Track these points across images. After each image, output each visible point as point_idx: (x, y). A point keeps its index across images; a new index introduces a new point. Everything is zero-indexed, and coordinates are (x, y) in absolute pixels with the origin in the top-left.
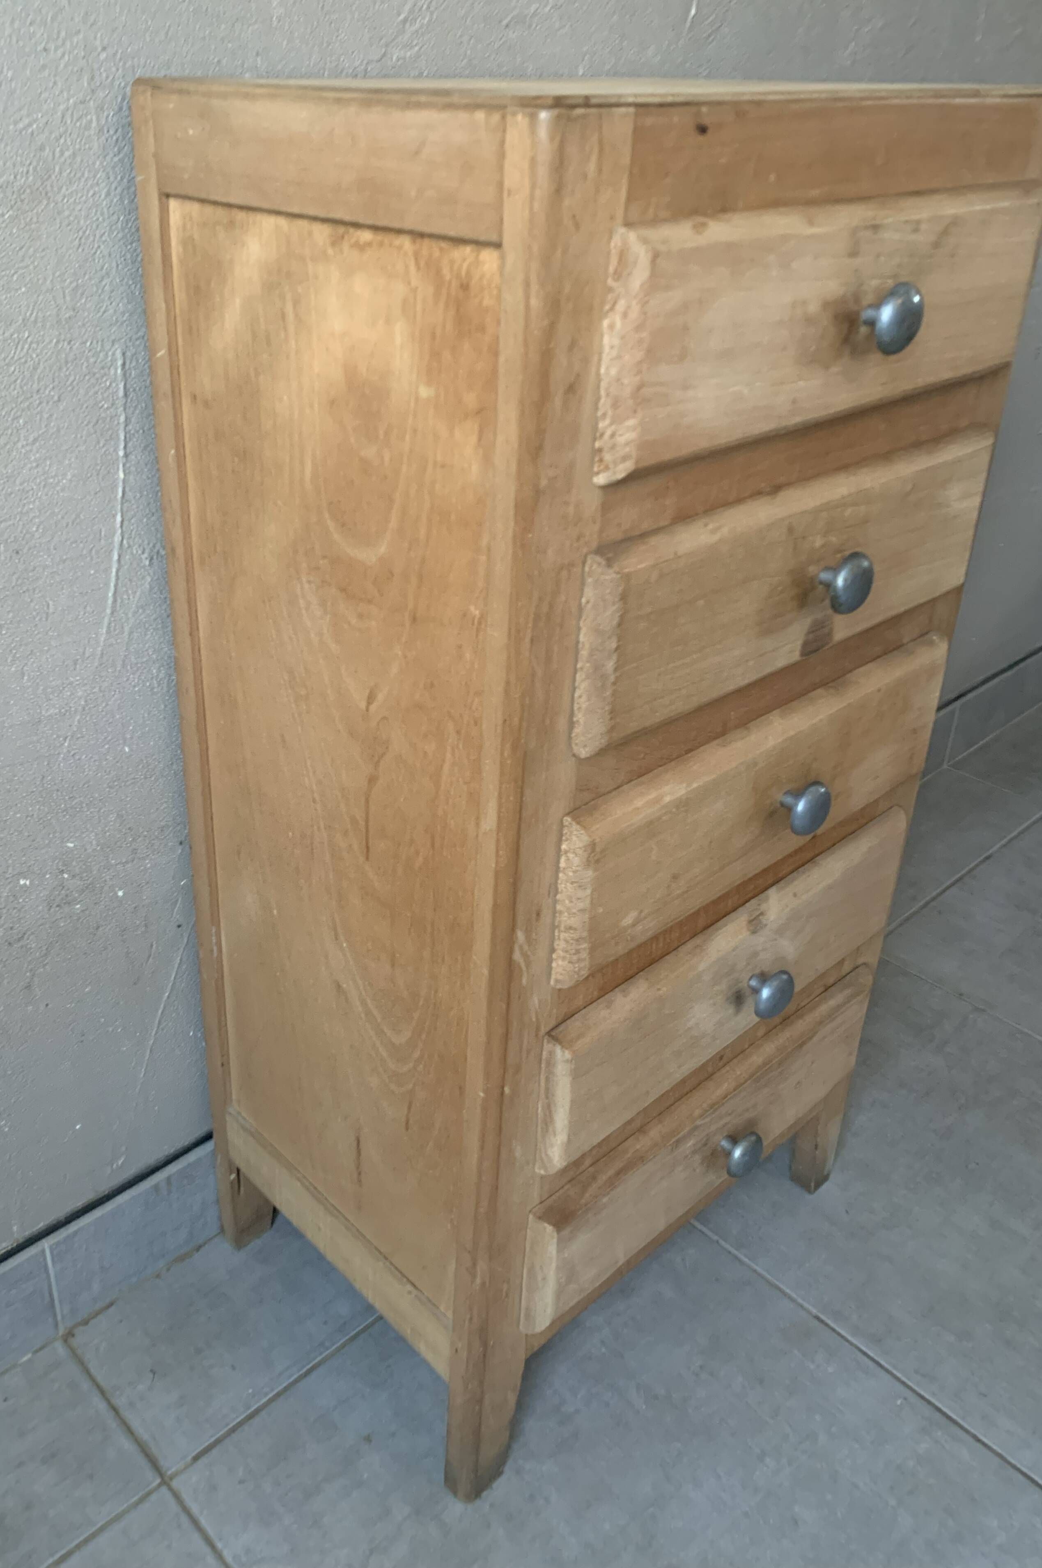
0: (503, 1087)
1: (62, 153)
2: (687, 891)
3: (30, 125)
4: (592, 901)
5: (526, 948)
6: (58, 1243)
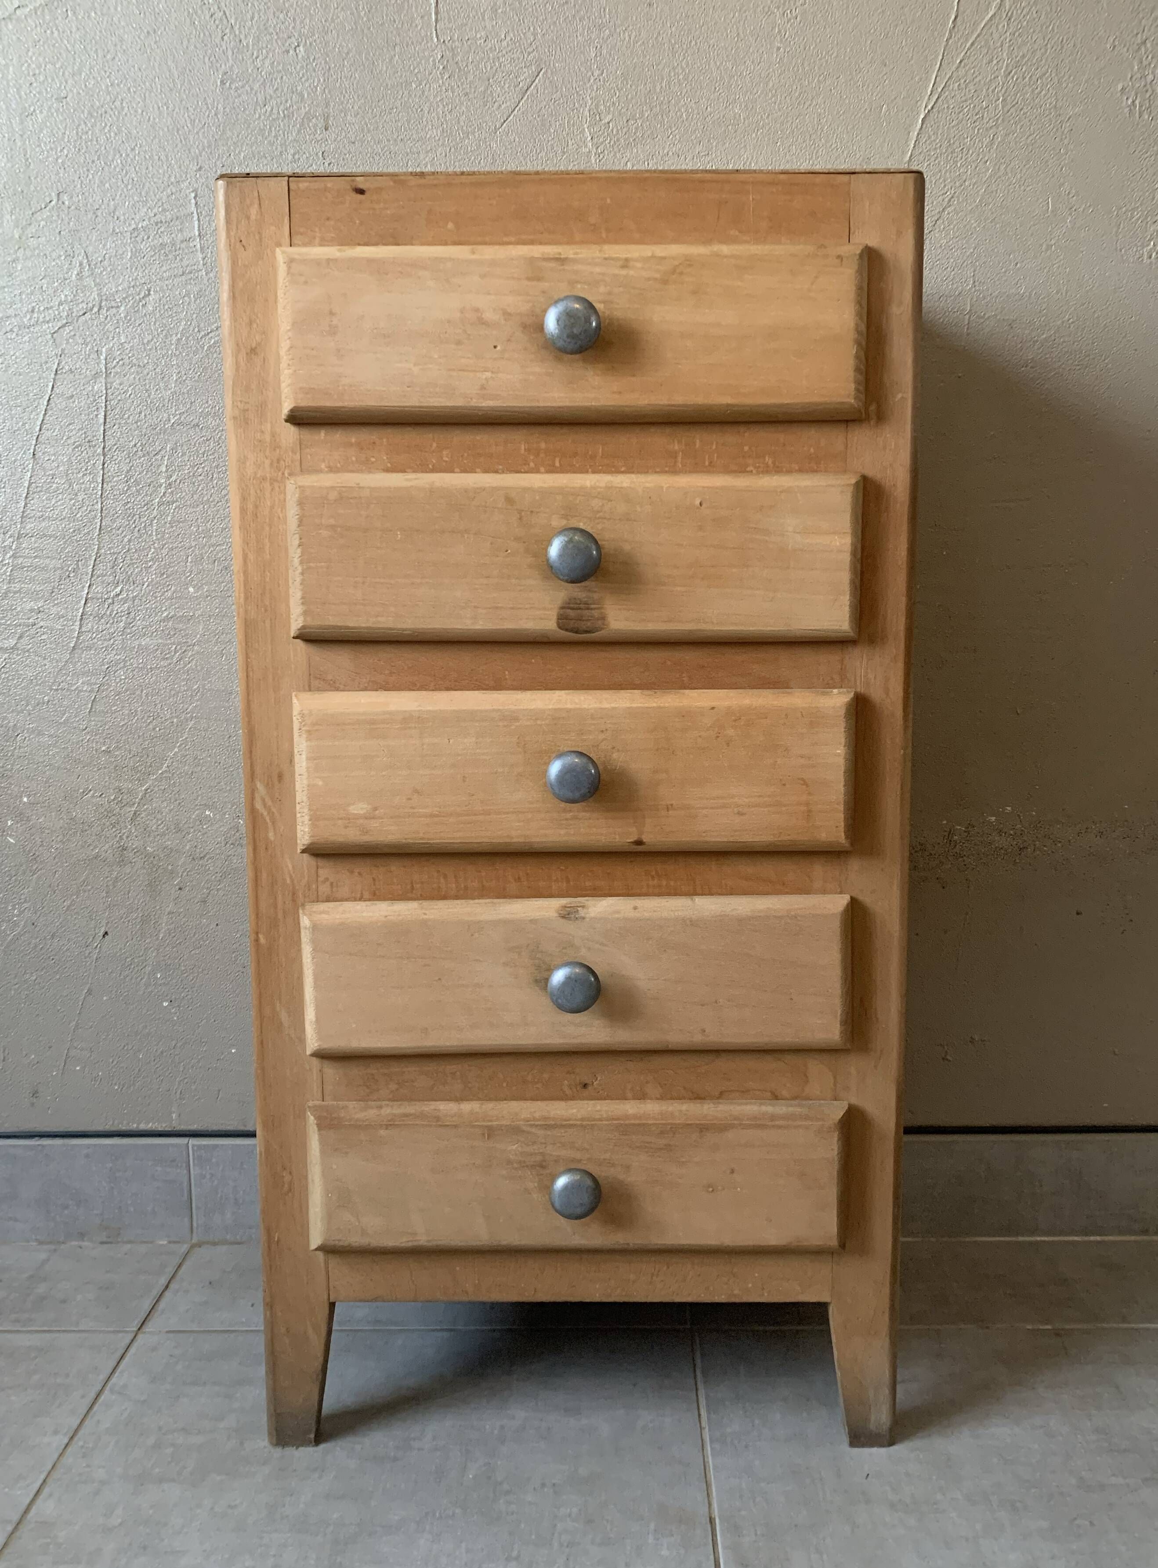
0: (258, 935)
2: (437, 815)
4: (308, 768)
5: (270, 803)
6: (200, 1147)
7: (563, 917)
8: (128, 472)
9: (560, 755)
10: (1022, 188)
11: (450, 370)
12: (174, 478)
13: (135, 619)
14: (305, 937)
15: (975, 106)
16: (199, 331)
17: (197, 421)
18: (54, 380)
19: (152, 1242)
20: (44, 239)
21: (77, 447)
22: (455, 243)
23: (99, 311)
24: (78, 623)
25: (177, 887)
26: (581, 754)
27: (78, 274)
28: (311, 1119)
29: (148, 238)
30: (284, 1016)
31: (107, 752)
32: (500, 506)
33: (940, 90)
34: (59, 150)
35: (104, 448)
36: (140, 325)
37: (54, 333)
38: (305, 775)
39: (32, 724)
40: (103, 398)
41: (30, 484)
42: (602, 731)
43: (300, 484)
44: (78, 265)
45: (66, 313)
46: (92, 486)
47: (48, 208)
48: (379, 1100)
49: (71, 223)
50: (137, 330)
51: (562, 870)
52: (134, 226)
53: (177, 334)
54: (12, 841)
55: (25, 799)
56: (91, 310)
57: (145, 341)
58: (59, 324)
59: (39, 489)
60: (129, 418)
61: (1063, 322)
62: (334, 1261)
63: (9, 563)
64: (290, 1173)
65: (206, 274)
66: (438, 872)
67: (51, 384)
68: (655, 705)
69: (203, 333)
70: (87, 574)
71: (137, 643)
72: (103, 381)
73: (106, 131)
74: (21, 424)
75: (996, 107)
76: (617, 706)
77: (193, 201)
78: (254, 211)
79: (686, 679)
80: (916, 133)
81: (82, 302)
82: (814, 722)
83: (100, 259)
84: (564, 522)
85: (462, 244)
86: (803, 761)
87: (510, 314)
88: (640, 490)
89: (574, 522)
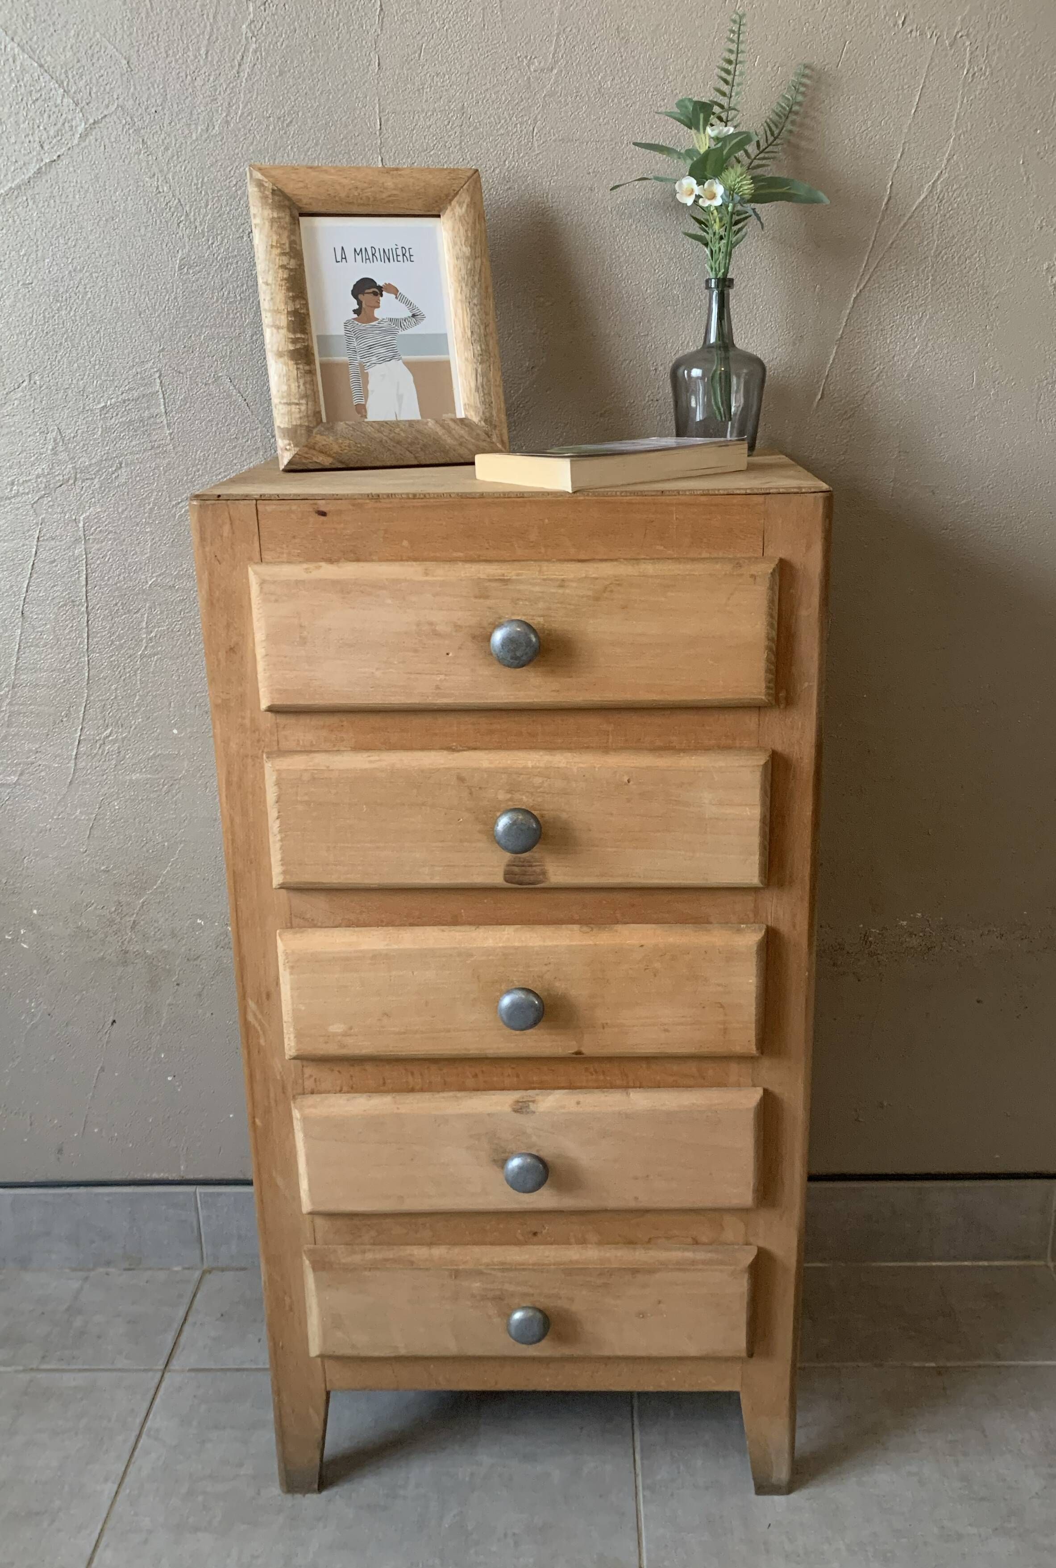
0: (254, 1118)
2: (404, 1033)
4: (292, 997)
5: (260, 1016)
6: (206, 1195)
7: (516, 1111)
8: (110, 628)
9: (508, 992)
10: (949, 363)
11: (408, 673)
12: (153, 634)
13: (125, 757)
14: (297, 1126)
15: (905, 286)
16: (170, 501)
17: (173, 582)
18: (37, 546)
19: (169, 1269)
20: (18, 417)
21: (62, 606)
22: (409, 559)
23: (74, 482)
24: (73, 762)
25: (175, 983)
26: (528, 991)
27: (53, 449)
28: (307, 1262)
29: (117, 415)
30: (280, 1181)
31: (106, 871)
32: (452, 783)
33: (871, 270)
34: (28, 333)
35: (87, 607)
36: (114, 495)
37: (34, 503)
38: (290, 1002)
39: (37, 848)
40: (84, 561)
41: (21, 641)
42: (546, 965)
43: (277, 768)
44: (52, 440)
45: (44, 486)
46: (79, 641)
47: (20, 388)
48: (362, 1244)
49: (44, 402)
50: (111, 500)
51: (513, 1068)
52: (103, 404)
53: (149, 503)
54: (25, 946)
55: (35, 912)
56: (68, 481)
57: (120, 510)
58: (39, 495)
59: (29, 644)
60: (108, 579)
61: (983, 488)
62: (328, 1363)
63: (6, 710)
64: (291, 1298)
65: (174, 448)
66: (406, 1070)
67: (34, 550)
68: (591, 943)
69: (174, 503)
70: (79, 718)
71: (128, 778)
72: (83, 547)
73: (71, 314)
74: (8, 586)
75: (925, 285)
76: (559, 943)
77: (158, 381)
78: (226, 529)
79: (618, 915)
80: (848, 311)
81: (59, 474)
82: (731, 956)
83: (72, 435)
84: (509, 796)
85: (416, 560)
86: (720, 989)
87: (460, 627)
88: (575, 770)
89: (517, 796)
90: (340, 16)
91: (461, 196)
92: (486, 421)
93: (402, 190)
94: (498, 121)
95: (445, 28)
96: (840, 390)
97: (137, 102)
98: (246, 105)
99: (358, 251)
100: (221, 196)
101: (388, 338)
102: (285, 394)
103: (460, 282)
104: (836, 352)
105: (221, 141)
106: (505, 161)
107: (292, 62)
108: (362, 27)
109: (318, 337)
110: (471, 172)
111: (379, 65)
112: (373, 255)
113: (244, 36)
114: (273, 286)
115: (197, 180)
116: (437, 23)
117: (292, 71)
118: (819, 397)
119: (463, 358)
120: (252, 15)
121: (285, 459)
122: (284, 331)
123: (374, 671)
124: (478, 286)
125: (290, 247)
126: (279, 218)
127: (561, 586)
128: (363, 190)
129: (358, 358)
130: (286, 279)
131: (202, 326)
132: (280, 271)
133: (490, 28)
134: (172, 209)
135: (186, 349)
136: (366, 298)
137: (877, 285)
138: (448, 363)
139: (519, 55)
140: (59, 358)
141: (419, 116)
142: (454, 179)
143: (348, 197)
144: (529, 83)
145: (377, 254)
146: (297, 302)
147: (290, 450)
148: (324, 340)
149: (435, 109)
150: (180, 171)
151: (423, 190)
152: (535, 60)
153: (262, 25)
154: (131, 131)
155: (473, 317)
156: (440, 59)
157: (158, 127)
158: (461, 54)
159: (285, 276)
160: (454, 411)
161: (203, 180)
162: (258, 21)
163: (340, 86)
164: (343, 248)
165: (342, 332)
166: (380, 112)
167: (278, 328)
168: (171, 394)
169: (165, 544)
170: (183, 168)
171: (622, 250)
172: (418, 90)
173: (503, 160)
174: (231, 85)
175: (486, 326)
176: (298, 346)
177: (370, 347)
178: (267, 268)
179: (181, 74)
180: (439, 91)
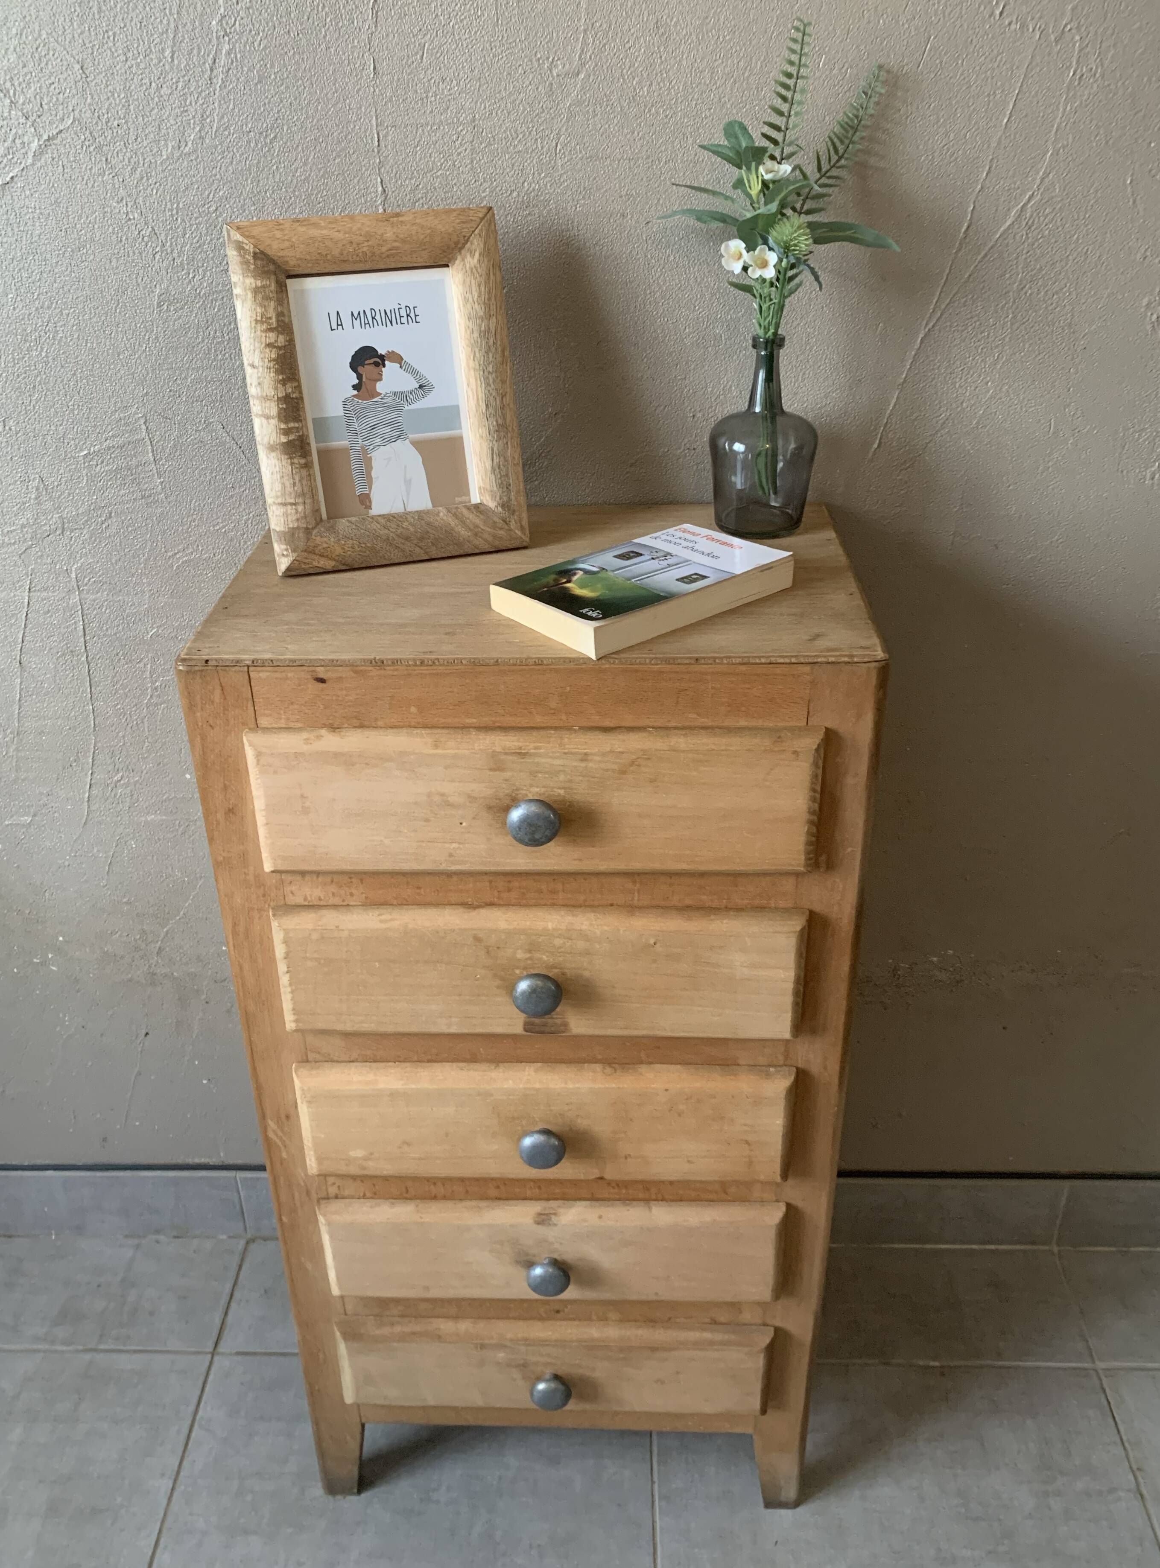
0: (282, 1216)
1: (245, 542)
2: (426, 1159)
3: (224, 527)
4: (311, 1124)
5: (280, 1134)
6: (246, 1179)
7: (538, 1223)
8: (113, 677)
9: (530, 1133)
10: (1024, 409)
11: (418, 842)
12: (159, 684)
13: (138, 800)
14: (323, 1227)
15: (981, 324)
16: (166, 551)
17: (175, 633)
18: (29, 597)
19: (215, 1238)
21: (61, 656)
22: (418, 725)
23: (62, 533)
24: (86, 804)
25: (205, 1000)
27: (36, 499)
28: (338, 1332)
29: (102, 462)
30: (308, 1265)
31: (128, 903)
32: (469, 943)
33: (943, 307)
35: (87, 657)
36: (106, 544)
37: (21, 554)
38: (309, 1129)
39: (57, 882)
40: (80, 612)
41: (21, 690)
42: (568, 1104)
43: (285, 927)
44: (34, 489)
45: (30, 536)
46: (81, 690)
48: (390, 1316)
49: (22, 450)
50: (103, 550)
51: (535, 1183)
52: (85, 452)
53: (144, 553)
54: (54, 968)
55: (61, 939)
56: (56, 531)
57: (114, 560)
58: (25, 545)
59: (30, 693)
60: (107, 630)
61: (1052, 542)
65: (167, 498)
66: (428, 1181)
67: (26, 601)
68: (614, 1085)
69: (170, 554)
70: (88, 763)
71: (143, 819)
72: (77, 597)
75: (1004, 323)
76: (581, 1086)
77: (144, 427)
78: (217, 695)
79: (643, 1055)
80: (913, 353)
81: (45, 524)
82: (758, 1101)
83: (56, 484)
84: (528, 955)
85: (425, 727)
86: (746, 1128)
87: (475, 798)
88: (598, 932)
89: (537, 955)
90: (327, 9)
91: (472, 244)
92: (503, 506)
93: (404, 241)
94: (515, 136)
95: (451, 24)
96: (899, 438)
97: (96, 114)
98: (222, 117)
99: (356, 315)
100: (200, 223)
101: (393, 415)
102: (279, 494)
103: (473, 346)
104: (898, 398)
105: (196, 160)
106: (523, 183)
107: (272, 66)
108: (353, 23)
109: (314, 419)
110: (485, 210)
111: (374, 68)
112: (373, 318)
113: (214, 34)
114: (261, 369)
115: (172, 206)
116: (442, 18)
117: (273, 77)
118: (876, 446)
119: (478, 435)
120: (222, 10)
121: (283, 564)
122: (274, 422)
123: (382, 838)
124: (493, 350)
125: (278, 321)
126: (263, 287)
127: (582, 760)
128: (358, 244)
129: (360, 441)
130: (274, 360)
131: (188, 369)
132: (268, 350)
133: (504, 23)
134: (146, 239)
135: (172, 393)
136: (367, 370)
137: (948, 324)
138: (461, 438)
139: (539, 56)
140: (34, 402)
141: (423, 130)
142: (463, 222)
143: (342, 254)
144: (551, 90)
145: (378, 317)
146: (288, 385)
147: (287, 556)
148: (321, 424)
149: (441, 121)
150: (151, 195)
151: (427, 239)
152: (559, 62)
153: (235, 20)
154: (92, 148)
155: (489, 388)
156: (446, 61)
157: (122, 143)
158: (470, 56)
159: (273, 356)
160: (467, 493)
161: (178, 205)
162: (230, 17)
163: (329, 96)
164: (338, 313)
165: (341, 413)
166: (377, 126)
167: (268, 418)
168: (158, 442)
169: (164, 595)
170: (155, 191)
171: (658, 283)
172: (422, 99)
173: (521, 181)
174: (203, 94)
175: (503, 396)
176: (292, 437)
177: (373, 428)
178: (252, 348)
179: (144, 81)
180: (446, 100)
